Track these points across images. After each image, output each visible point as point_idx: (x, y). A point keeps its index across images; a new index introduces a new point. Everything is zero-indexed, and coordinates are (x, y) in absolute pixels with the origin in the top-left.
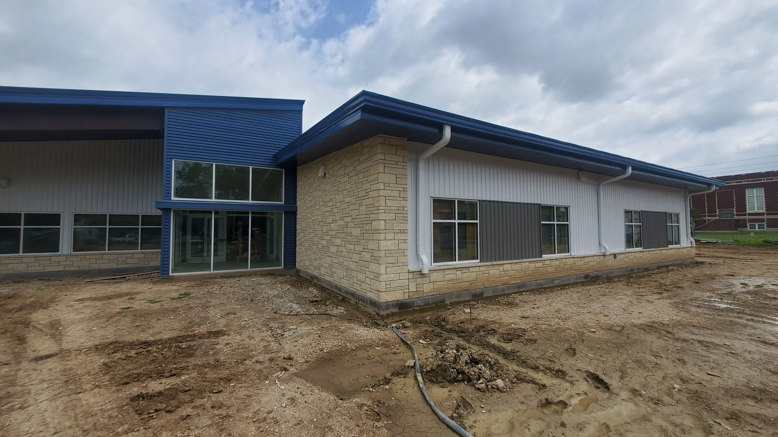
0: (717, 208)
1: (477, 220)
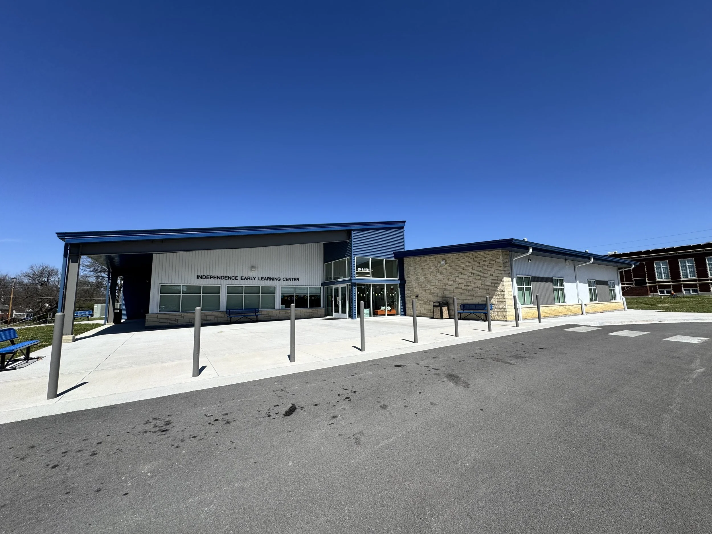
0: (633, 278)
1: (530, 285)
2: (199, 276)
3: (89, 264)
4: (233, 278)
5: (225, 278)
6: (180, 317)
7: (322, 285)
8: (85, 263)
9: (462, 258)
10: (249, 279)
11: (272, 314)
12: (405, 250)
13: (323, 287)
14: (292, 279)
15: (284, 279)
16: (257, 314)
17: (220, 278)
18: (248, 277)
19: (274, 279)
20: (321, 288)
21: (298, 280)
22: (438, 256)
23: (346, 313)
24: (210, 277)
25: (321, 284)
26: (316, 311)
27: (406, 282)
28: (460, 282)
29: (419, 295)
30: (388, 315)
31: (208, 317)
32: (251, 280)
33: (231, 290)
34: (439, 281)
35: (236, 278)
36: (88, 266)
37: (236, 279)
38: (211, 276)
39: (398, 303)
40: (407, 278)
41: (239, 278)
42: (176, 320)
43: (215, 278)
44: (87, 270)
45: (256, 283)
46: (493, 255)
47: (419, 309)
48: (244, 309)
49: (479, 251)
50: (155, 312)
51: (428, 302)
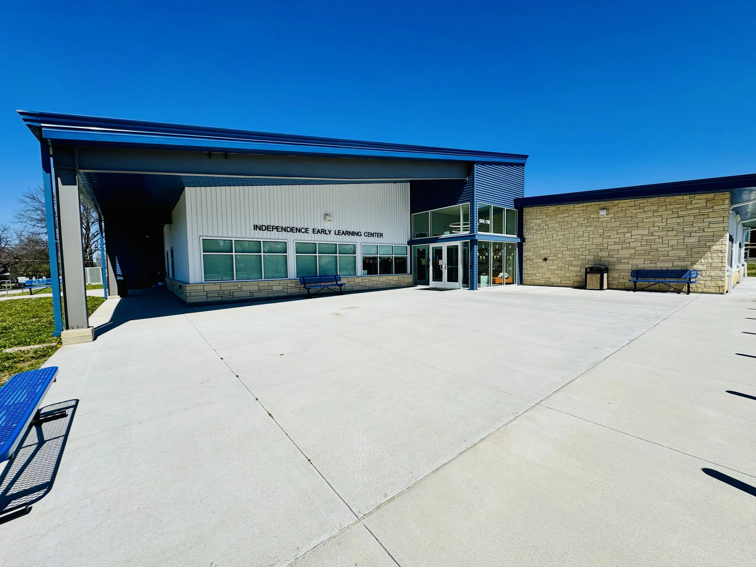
2: (257, 226)
3: (38, 217)
4: (303, 230)
5: (292, 230)
6: (236, 288)
7: (410, 243)
8: (34, 217)
9: (642, 205)
10: (323, 232)
11: (353, 283)
12: (525, 197)
13: (409, 246)
14: (374, 234)
15: (366, 234)
16: (339, 283)
17: (285, 229)
18: (322, 230)
19: (353, 234)
20: (407, 247)
21: (382, 236)
22: (592, 204)
23: (458, 282)
24: (271, 227)
25: (408, 242)
26: (403, 279)
27: (526, 240)
28: (634, 240)
29: (549, 258)
30: (507, 284)
31: (275, 288)
32: (326, 234)
33: (301, 249)
34: (591, 240)
35: (306, 230)
36: (37, 220)
37: (306, 233)
38: (273, 226)
39: (513, 268)
40: (526, 235)
41: (310, 231)
42: (231, 293)
43: (279, 230)
44: (37, 225)
45: (332, 239)
46: (707, 200)
47: (547, 276)
48: (319, 276)
49: (680, 195)
50: (198, 281)
51: (566, 266)
